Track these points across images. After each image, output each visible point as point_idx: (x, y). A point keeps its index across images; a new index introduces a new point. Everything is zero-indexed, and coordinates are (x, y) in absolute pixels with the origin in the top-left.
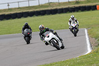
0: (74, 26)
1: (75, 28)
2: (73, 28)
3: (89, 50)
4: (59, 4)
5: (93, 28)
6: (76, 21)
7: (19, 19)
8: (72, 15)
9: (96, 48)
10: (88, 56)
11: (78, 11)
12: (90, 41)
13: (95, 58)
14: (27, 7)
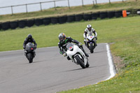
0: (91, 39)
1: (92, 41)
2: (89, 41)
3: (112, 74)
4: (70, 9)
5: (117, 42)
6: (94, 32)
7: (13, 31)
8: (89, 24)
9: (122, 71)
10: (111, 82)
11: (96, 19)
12: (113, 61)
13: (121, 84)
14: (24, 14)
